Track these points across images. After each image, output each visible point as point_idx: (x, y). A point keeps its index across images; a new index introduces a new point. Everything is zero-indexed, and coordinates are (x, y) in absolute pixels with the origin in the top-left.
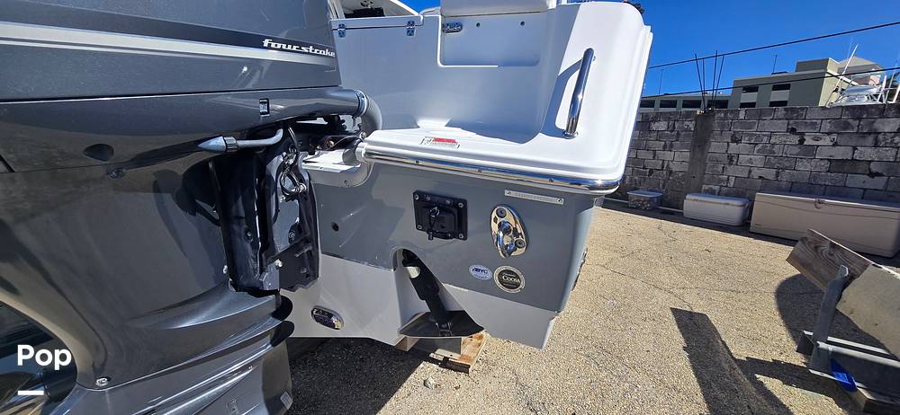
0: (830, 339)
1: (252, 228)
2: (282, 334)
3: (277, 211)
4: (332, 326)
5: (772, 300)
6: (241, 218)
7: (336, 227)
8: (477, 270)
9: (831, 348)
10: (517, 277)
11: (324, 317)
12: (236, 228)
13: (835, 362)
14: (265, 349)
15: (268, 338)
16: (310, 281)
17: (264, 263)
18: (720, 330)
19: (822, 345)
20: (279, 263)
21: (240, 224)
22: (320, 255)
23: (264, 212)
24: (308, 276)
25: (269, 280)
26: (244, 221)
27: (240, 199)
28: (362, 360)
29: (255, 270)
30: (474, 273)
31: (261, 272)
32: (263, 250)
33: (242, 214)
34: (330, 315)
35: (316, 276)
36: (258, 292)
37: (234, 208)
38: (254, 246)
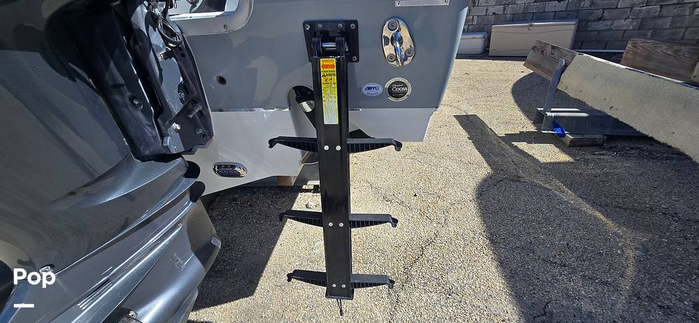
0: (552, 109)
1: (137, 95)
2: (196, 192)
3: (160, 70)
4: (238, 175)
5: (511, 97)
6: (122, 85)
7: (222, 80)
8: (369, 88)
9: (553, 114)
10: (405, 86)
11: (227, 170)
12: (118, 98)
13: (555, 123)
14: (188, 207)
15: (188, 196)
16: (207, 140)
17: (163, 128)
18: (487, 122)
19: (549, 114)
20: (176, 126)
21: (122, 94)
22: (211, 113)
23: (145, 73)
24: (204, 136)
25: (173, 143)
26: (125, 87)
27: (112, 64)
28: (251, 205)
29: (155, 137)
30: (366, 92)
31: (162, 137)
32: (156, 117)
33: (121, 80)
34: (233, 167)
35: (211, 135)
36: (166, 157)
37: (107, 76)
38: (146, 112)
